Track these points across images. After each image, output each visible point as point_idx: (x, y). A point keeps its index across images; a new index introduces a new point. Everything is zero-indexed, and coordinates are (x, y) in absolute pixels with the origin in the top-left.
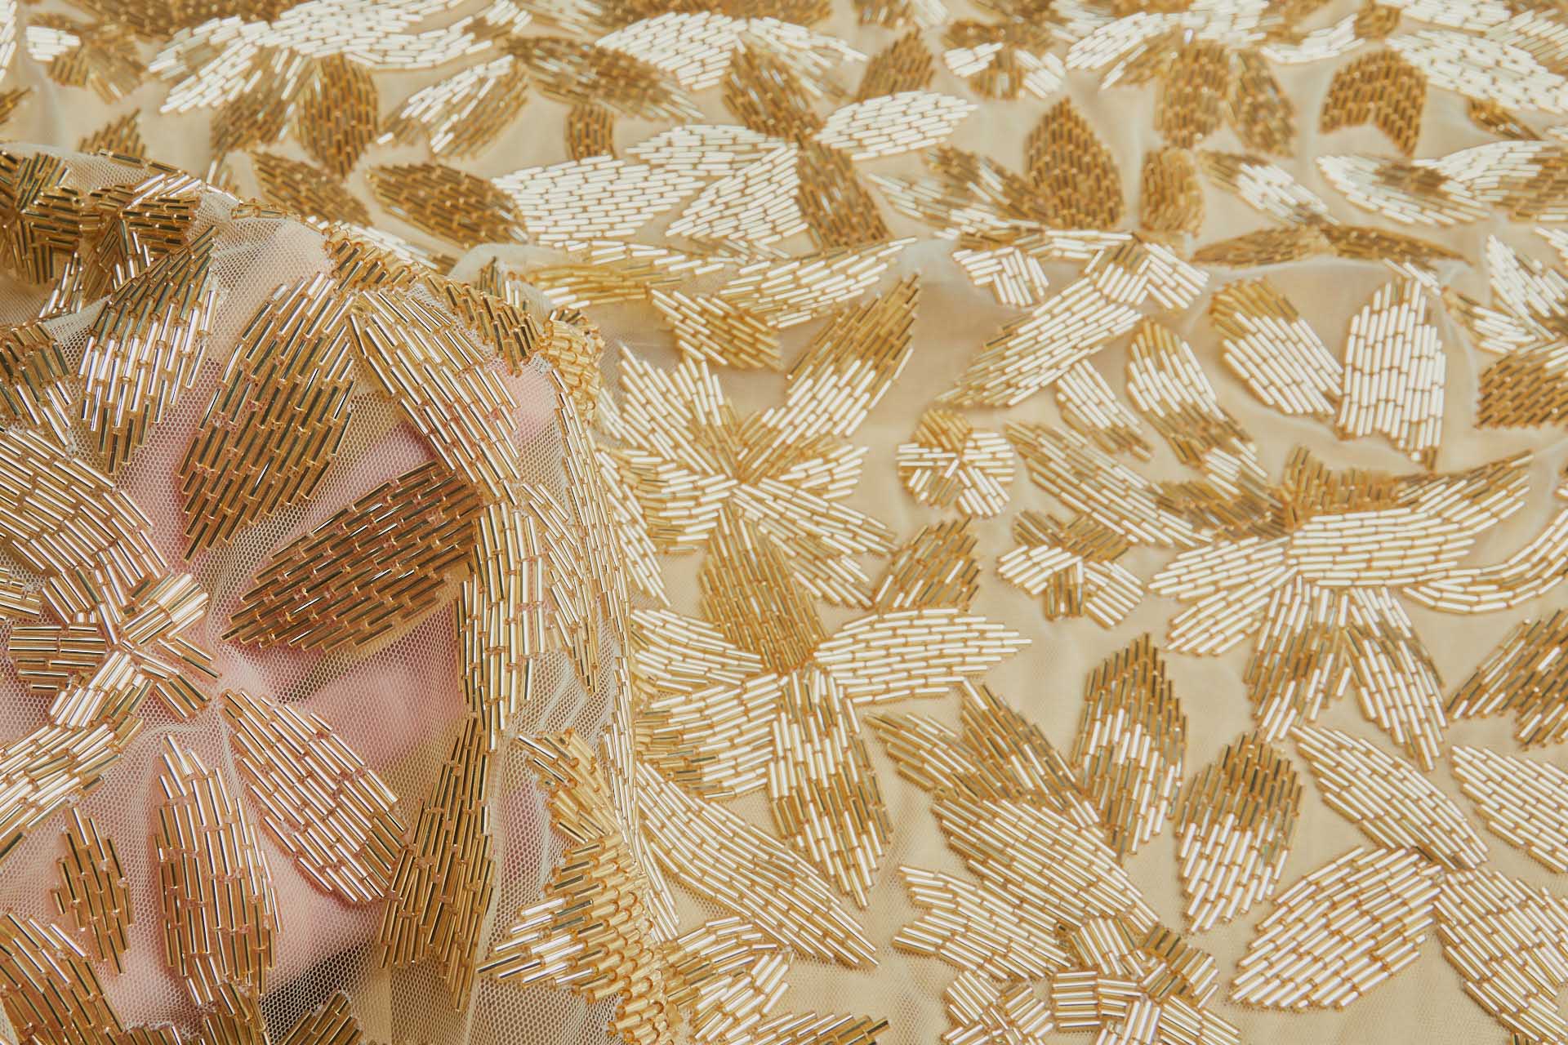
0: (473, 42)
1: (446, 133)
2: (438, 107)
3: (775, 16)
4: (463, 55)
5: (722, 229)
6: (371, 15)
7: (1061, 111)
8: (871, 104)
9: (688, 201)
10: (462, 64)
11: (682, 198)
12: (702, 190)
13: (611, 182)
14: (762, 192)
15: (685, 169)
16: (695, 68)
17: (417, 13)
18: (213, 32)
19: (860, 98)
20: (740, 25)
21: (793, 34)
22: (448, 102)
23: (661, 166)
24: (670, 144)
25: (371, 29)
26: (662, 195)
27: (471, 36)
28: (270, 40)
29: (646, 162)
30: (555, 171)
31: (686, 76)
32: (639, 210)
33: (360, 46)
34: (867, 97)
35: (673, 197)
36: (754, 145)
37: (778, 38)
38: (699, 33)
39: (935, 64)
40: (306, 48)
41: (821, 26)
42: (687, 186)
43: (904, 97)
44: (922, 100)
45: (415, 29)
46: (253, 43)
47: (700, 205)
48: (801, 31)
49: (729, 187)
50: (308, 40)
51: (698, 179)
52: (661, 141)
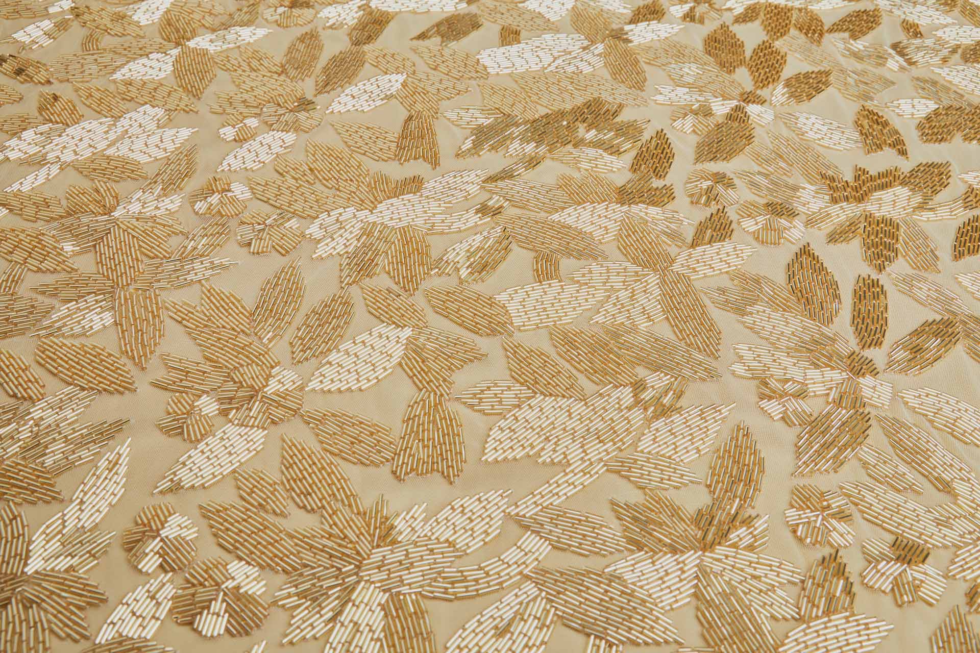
0: (481, 219)
1: (467, 268)
2: (463, 253)
3: (644, 202)
4: (476, 225)
5: (620, 319)
6: (426, 205)
7: (805, 251)
8: (699, 249)
9: (602, 303)
10: (475, 230)
11: (598, 302)
12: (609, 297)
13: (559, 293)
14: (642, 299)
15: (599, 285)
16: (602, 231)
17: (450, 202)
18: (340, 214)
19: (694, 245)
20: (625, 208)
21: (653, 211)
22: (468, 251)
23: (586, 284)
24: (590, 272)
25: (425, 212)
26: (587, 301)
27: (480, 215)
28: (372, 219)
29: (578, 282)
30: (528, 288)
31: (597, 234)
32: (574, 308)
33: (420, 222)
34: (697, 245)
35: (592, 301)
36: (636, 272)
37: (647, 213)
38: (603, 213)
39: (734, 226)
40: (390, 224)
41: (669, 206)
42: (600, 295)
43: (717, 245)
44: (727, 246)
45: (449, 211)
46: (362, 221)
47: (608, 306)
48: (658, 210)
49: (623, 294)
50: (392, 219)
51: (606, 290)
52: (586, 271)
